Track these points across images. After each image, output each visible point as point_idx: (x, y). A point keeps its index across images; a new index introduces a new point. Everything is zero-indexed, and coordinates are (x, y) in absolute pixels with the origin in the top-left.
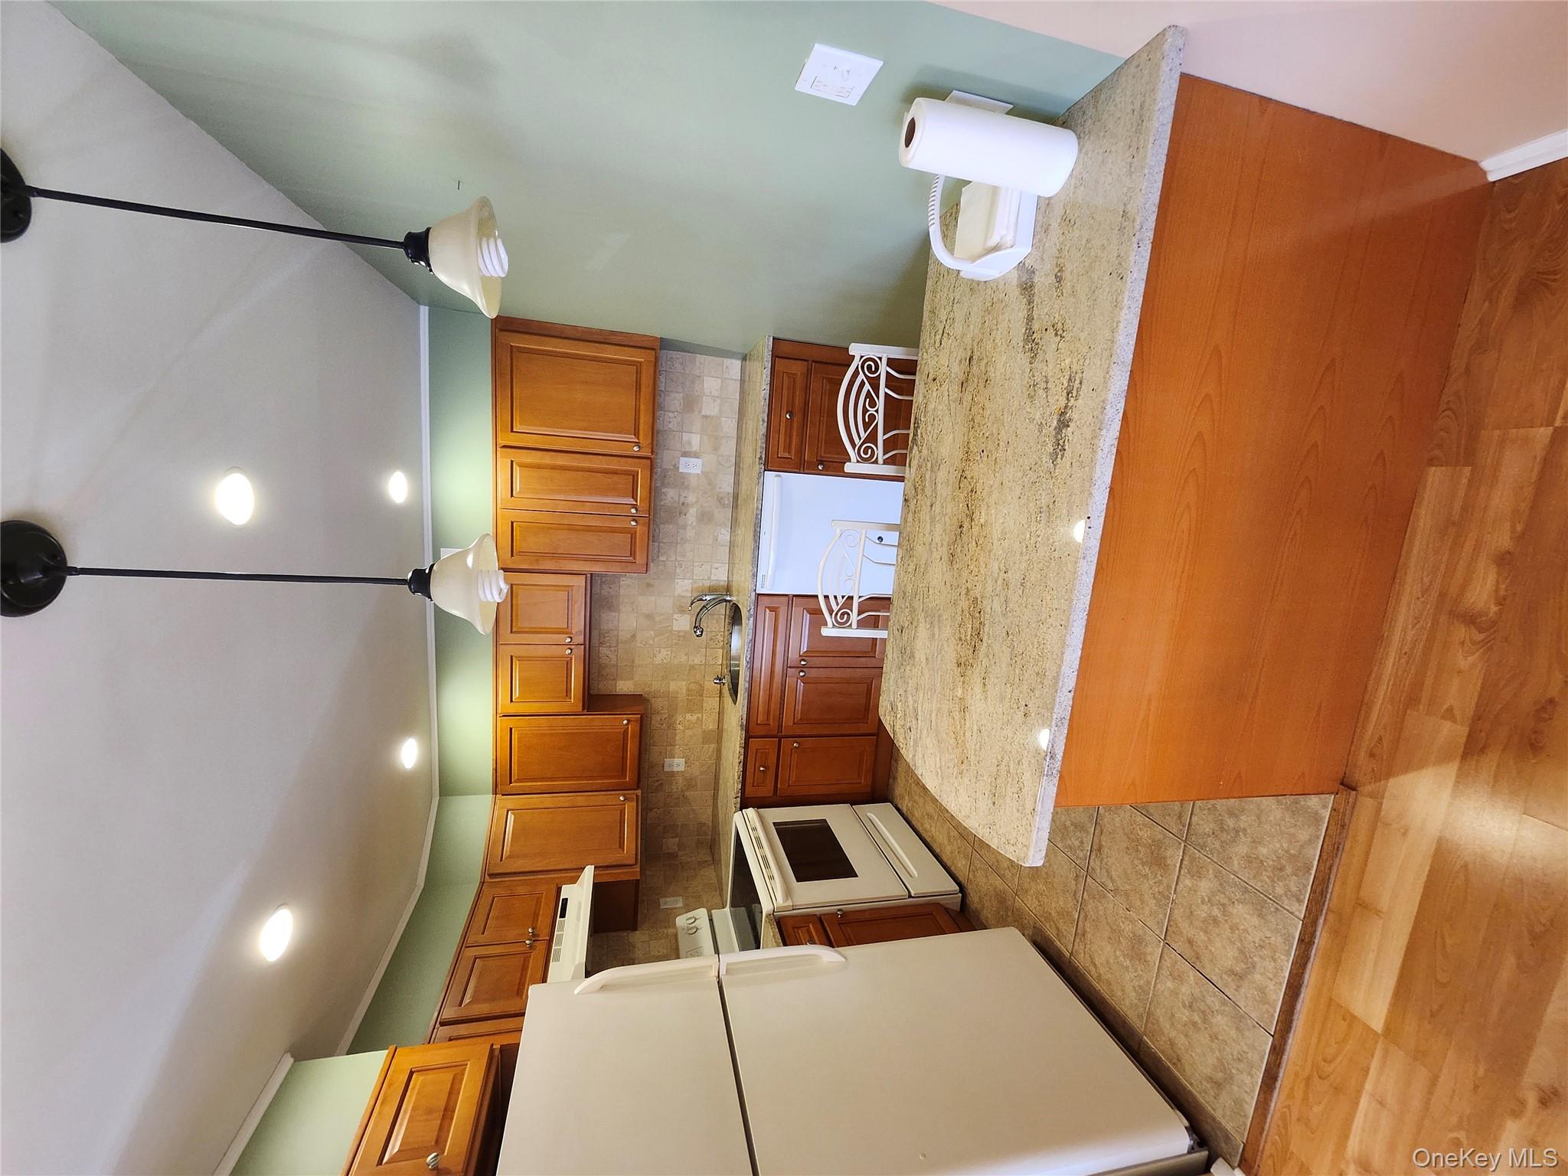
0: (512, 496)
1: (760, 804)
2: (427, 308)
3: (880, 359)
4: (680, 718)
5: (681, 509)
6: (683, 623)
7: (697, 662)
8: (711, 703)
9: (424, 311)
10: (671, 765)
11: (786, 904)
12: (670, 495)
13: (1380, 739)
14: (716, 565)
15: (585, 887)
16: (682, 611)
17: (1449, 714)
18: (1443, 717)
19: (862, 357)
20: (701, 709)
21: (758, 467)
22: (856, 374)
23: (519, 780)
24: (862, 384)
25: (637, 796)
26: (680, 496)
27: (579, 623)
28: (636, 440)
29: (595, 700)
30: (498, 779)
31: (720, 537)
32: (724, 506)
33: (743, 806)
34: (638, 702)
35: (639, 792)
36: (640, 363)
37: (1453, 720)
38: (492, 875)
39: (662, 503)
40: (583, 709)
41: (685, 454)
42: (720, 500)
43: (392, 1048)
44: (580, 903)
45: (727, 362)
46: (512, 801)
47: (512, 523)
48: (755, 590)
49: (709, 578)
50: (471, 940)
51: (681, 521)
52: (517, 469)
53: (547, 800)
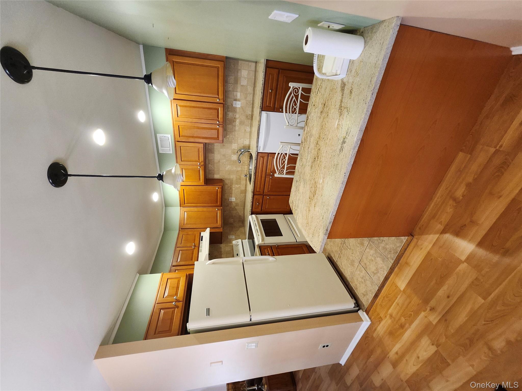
0: (178, 117)
1: (257, 213)
2: (142, 45)
3: (299, 88)
4: (234, 186)
5: (234, 120)
6: (235, 157)
7: (239, 169)
8: (243, 182)
9: (141, 47)
10: (231, 199)
11: (262, 243)
12: (230, 115)
13: (423, 225)
14: (245, 139)
15: (207, 232)
16: (234, 154)
17: (441, 223)
18: (439, 223)
19: (293, 87)
20: (240, 184)
21: (259, 110)
22: (291, 94)
23: (187, 204)
24: (293, 97)
25: (221, 209)
26: (233, 115)
27: (202, 159)
28: (218, 97)
29: (208, 181)
30: (181, 203)
31: (247, 130)
32: (248, 119)
33: (252, 213)
34: (220, 181)
35: (222, 208)
36: (219, 67)
37: (441, 224)
38: (182, 229)
39: (227, 118)
40: (205, 184)
41: (236, 100)
42: (247, 117)
43: (162, 273)
44: (206, 237)
45: (250, 64)
46: (186, 209)
47: (179, 126)
48: (257, 151)
49: (243, 143)
50: (178, 245)
51: (234, 124)
52: (179, 108)
53: (195, 209)
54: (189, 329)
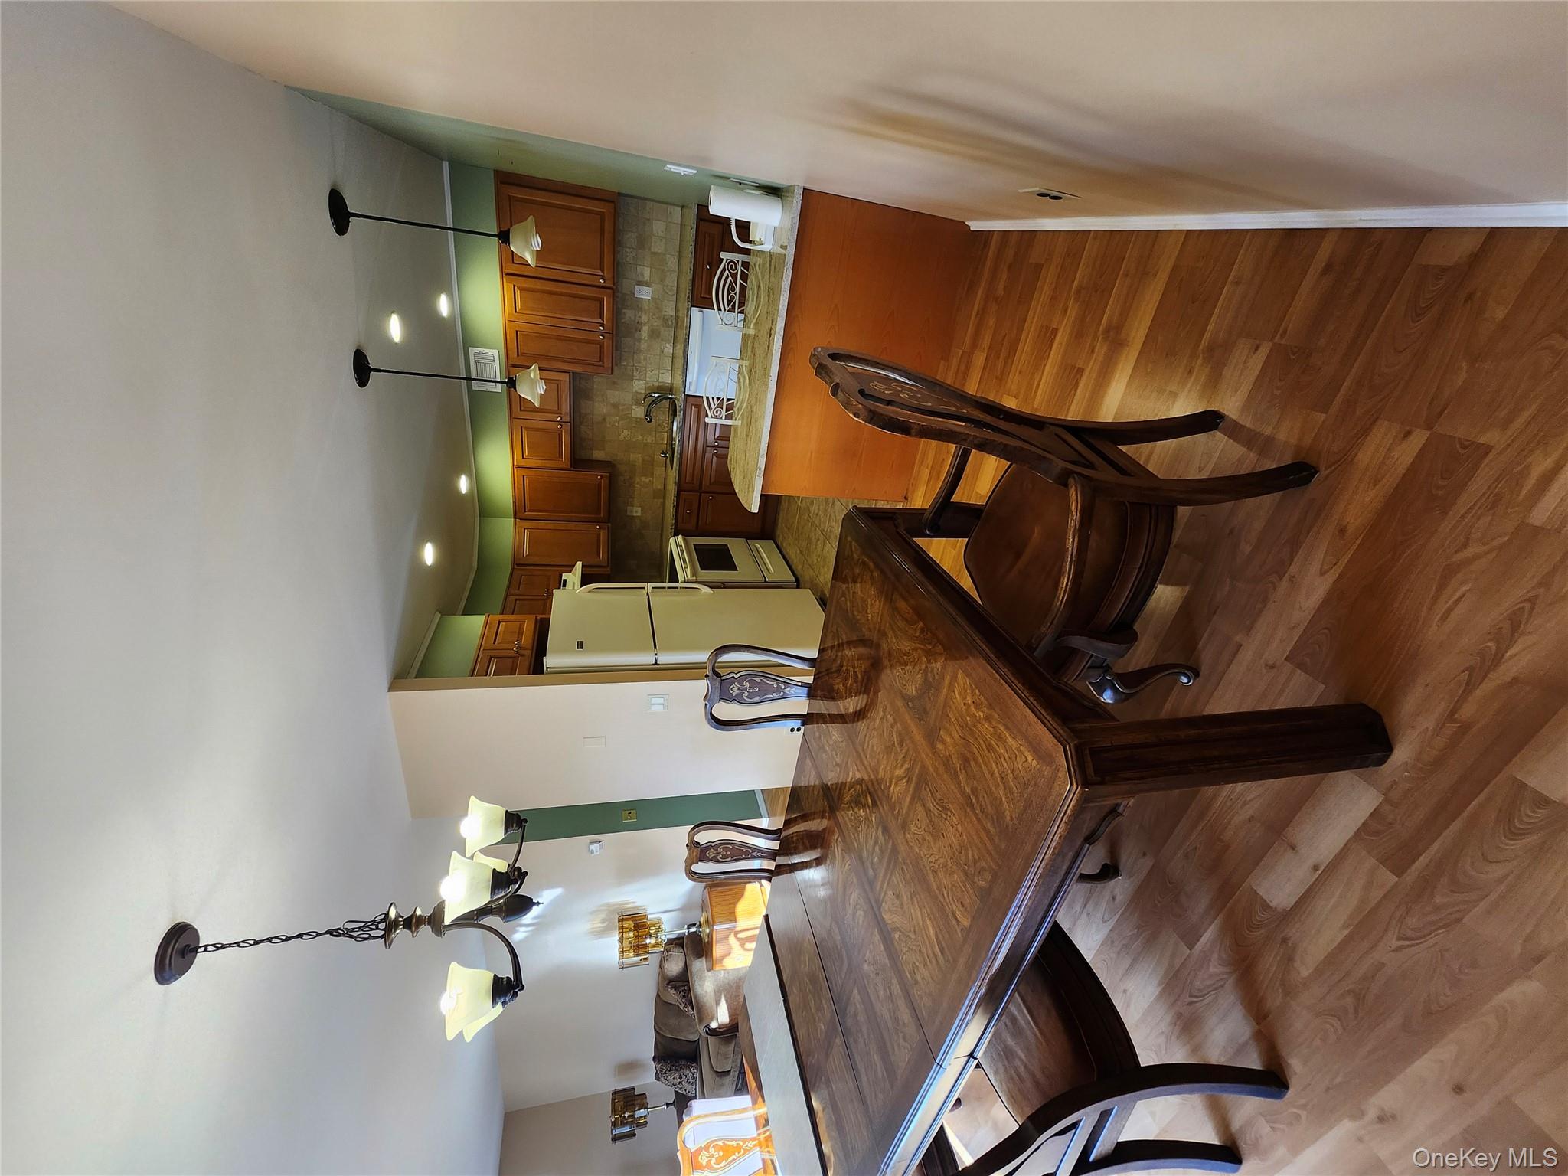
0: (516, 312)
1: (686, 534)
2: (447, 163)
3: (738, 261)
4: (637, 480)
5: (638, 325)
6: (639, 412)
7: (649, 441)
8: (659, 471)
9: (446, 165)
10: (631, 511)
11: (693, 578)
12: (629, 314)
14: (662, 371)
15: (577, 575)
16: (638, 404)
19: (727, 260)
20: (652, 475)
21: (686, 304)
22: (724, 270)
23: (529, 511)
24: (727, 276)
25: (608, 528)
26: (635, 316)
27: (566, 407)
28: (602, 274)
29: (578, 462)
30: (517, 508)
31: (666, 350)
32: (668, 326)
33: (676, 534)
34: (609, 466)
35: (609, 524)
36: (603, 212)
38: (519, 564)
39: (623, 321)
40: (571, 466)
41: (640, 283)
42: (665, 321)
43: (487, 615)
44: (574, 583)
45: (670, 208)
46: (527, 524)
47: (517, 331)
48: (684, 392)
49: (658, 380)
50: (512, 592)
51: (637, 335)
52: (518, 292)
53: (550, 525)
54: (547, 668)
